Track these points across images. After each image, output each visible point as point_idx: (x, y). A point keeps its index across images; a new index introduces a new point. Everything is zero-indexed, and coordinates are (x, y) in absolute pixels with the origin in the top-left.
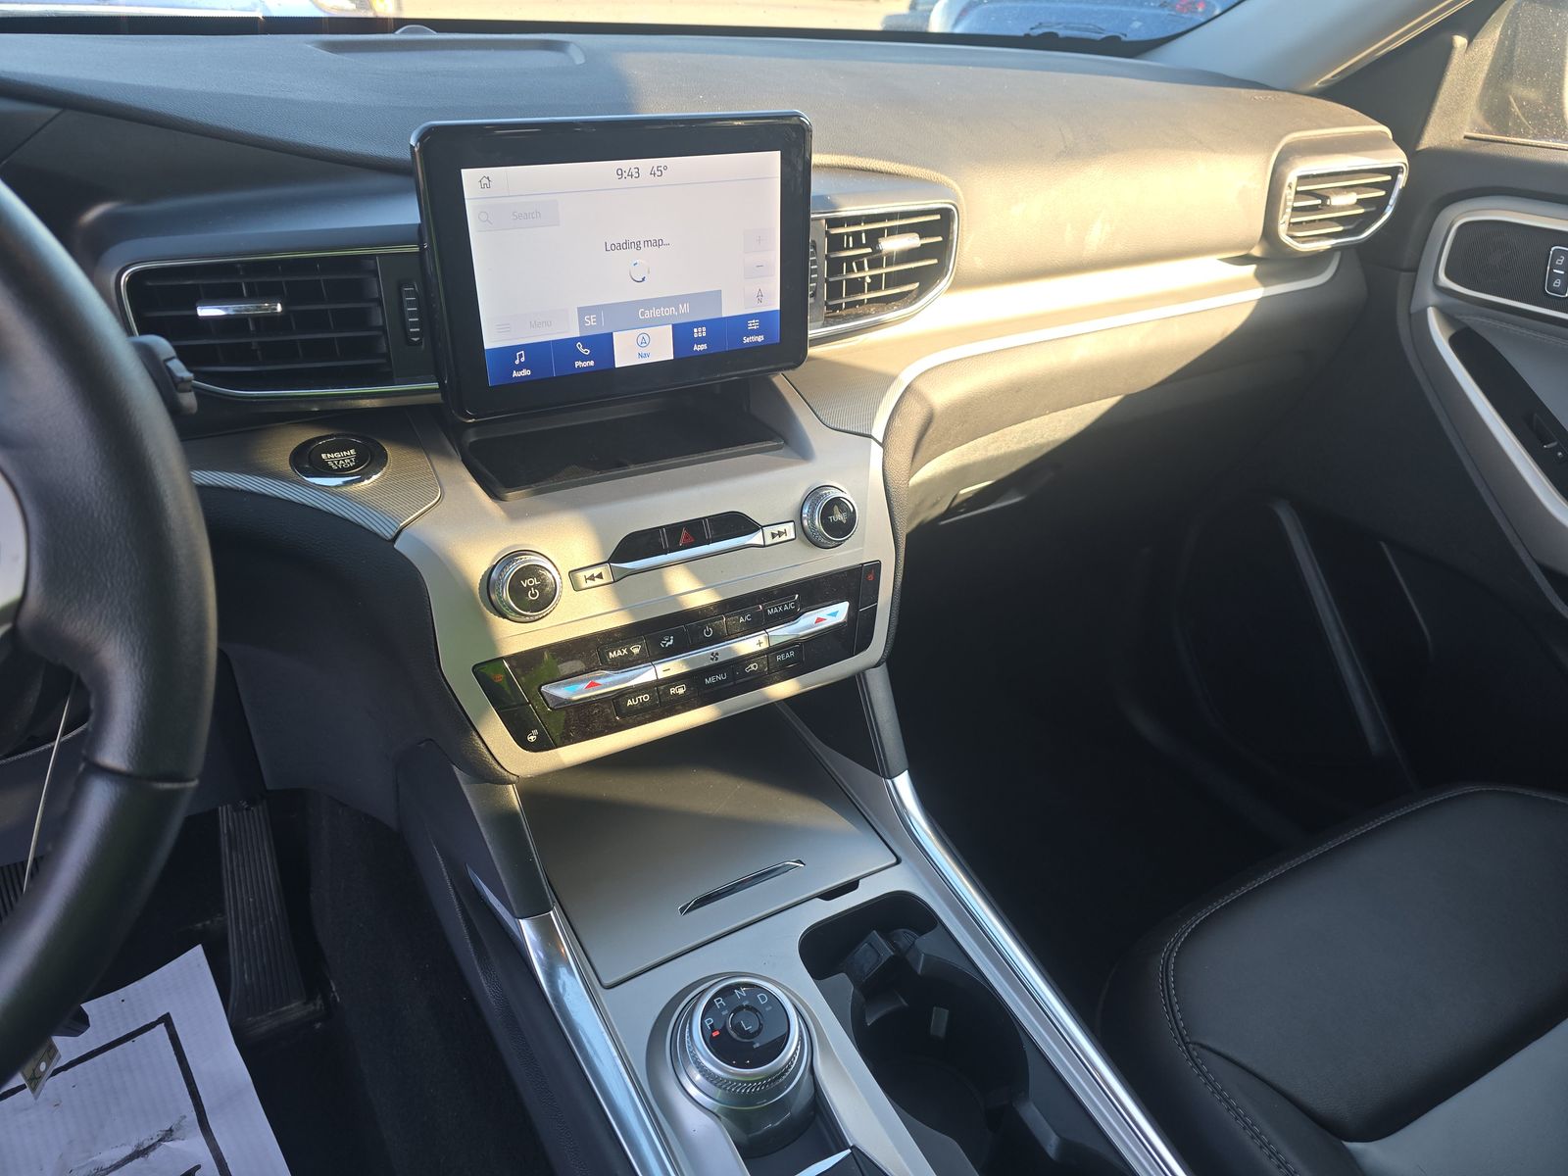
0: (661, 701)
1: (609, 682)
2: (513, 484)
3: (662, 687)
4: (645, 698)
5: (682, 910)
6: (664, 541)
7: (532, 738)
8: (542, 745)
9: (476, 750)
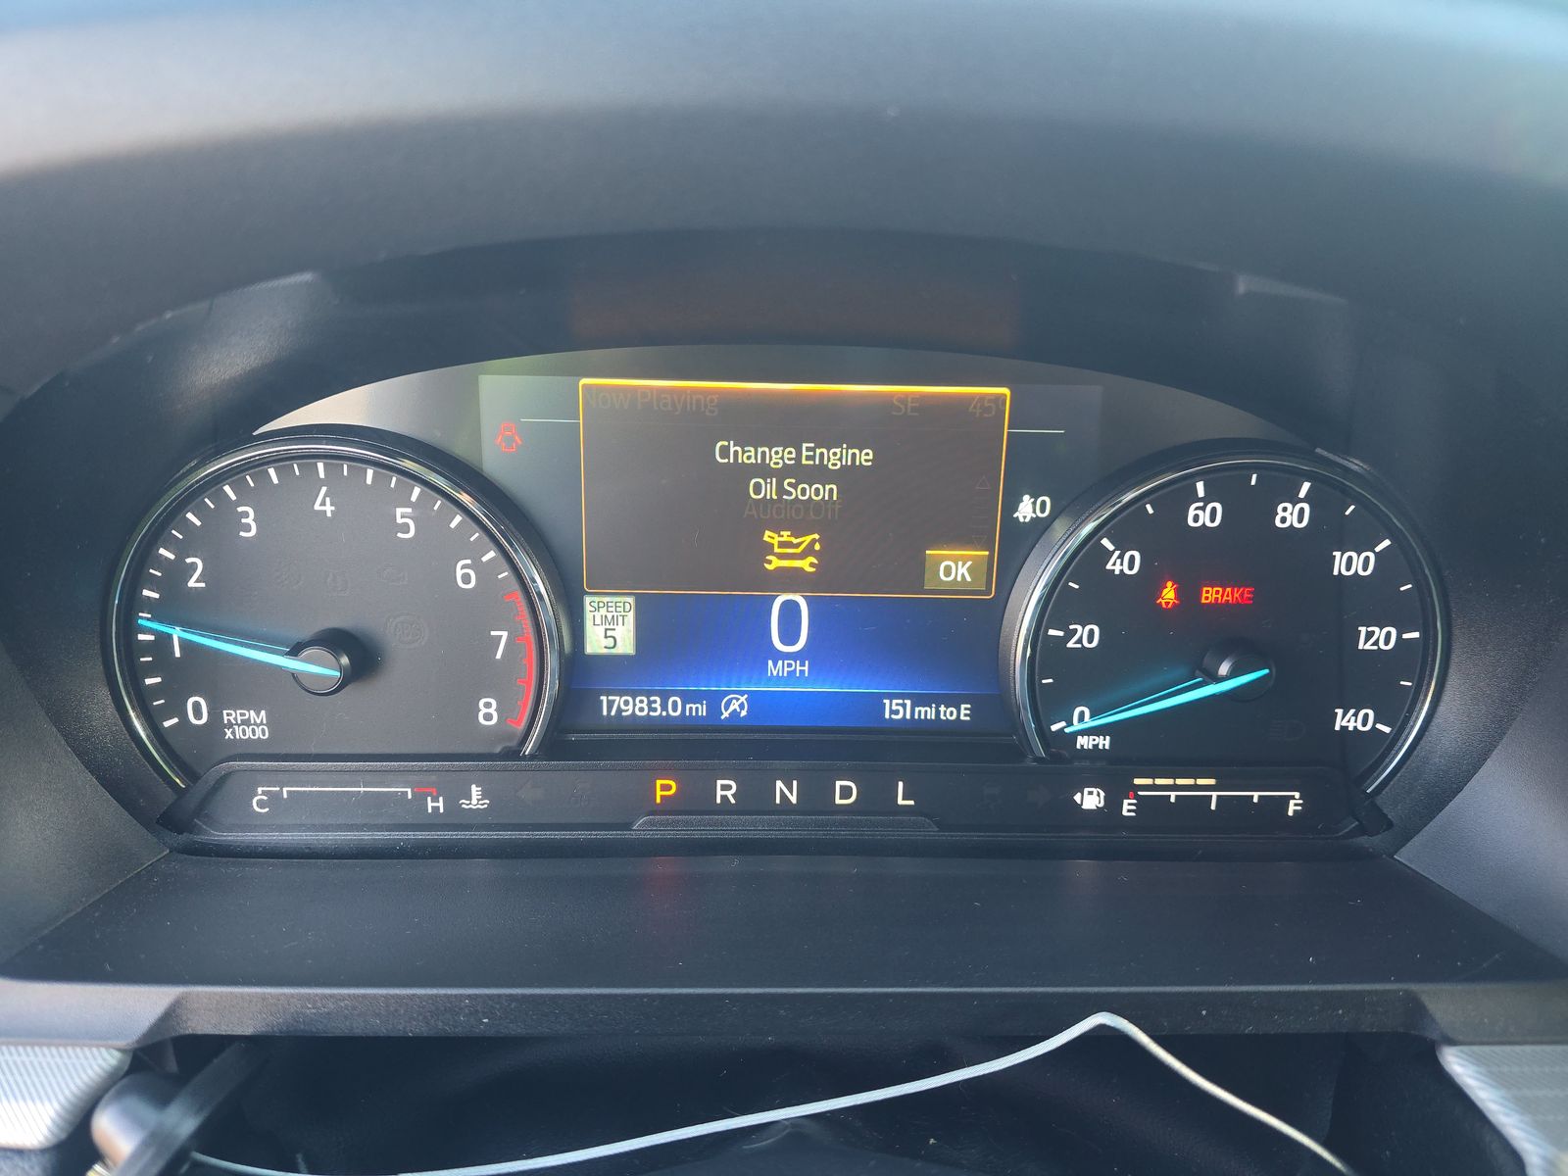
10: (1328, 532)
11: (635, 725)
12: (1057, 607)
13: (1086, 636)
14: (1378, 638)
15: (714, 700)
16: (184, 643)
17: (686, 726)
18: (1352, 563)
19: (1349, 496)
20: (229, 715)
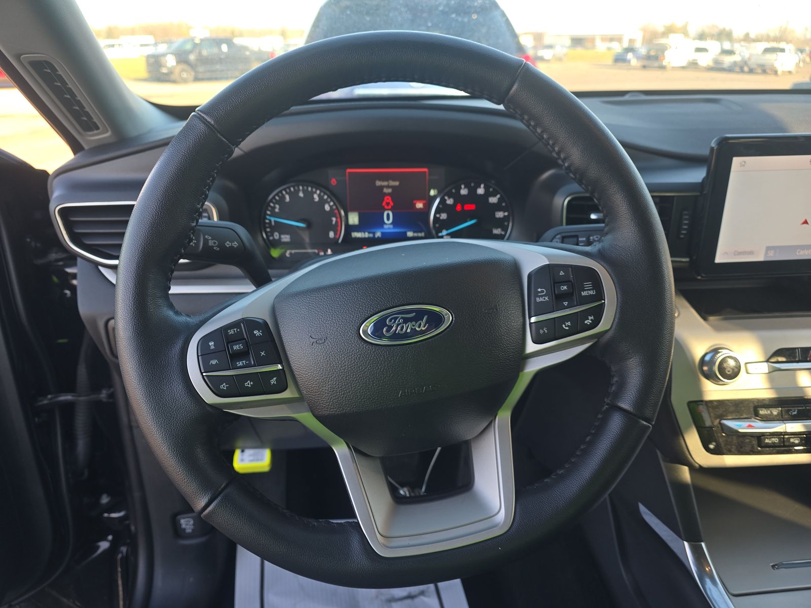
0: (783, 444)
1: (759, 427)
2: (713, 313)
3: (787, 436)
4: (776, 440)
5: (773, 566)
6: (798, 355)
7: (712, 446)
8: (717, 451)
9: (680, 446)
10: (488, 194)
11: (359, 239)
12: (438, 211)
13: (444, 216)
14: (500, 215)
15: (374, 233)
16: (275, 221)
17: (369, 238)
18: (493, 200)
19: (491, 187)
20: (283, 236)
